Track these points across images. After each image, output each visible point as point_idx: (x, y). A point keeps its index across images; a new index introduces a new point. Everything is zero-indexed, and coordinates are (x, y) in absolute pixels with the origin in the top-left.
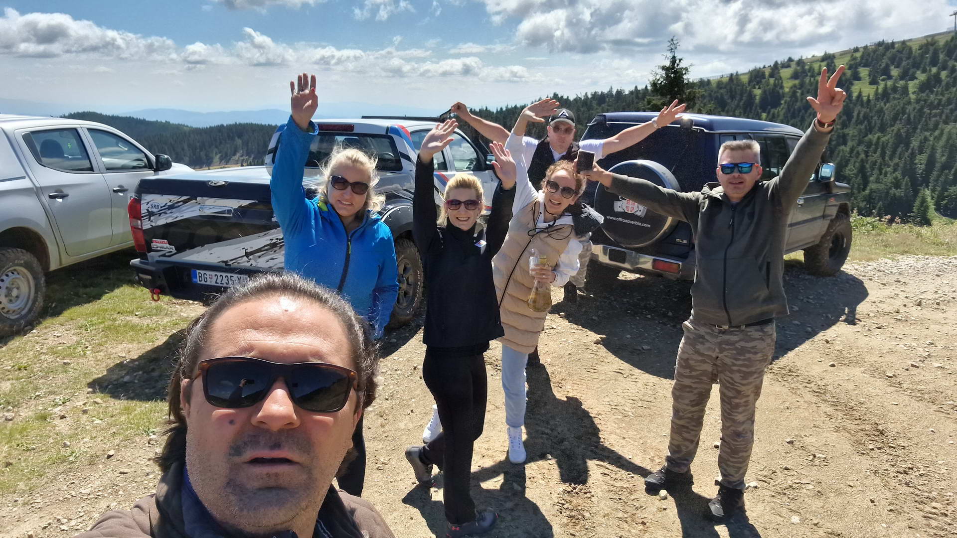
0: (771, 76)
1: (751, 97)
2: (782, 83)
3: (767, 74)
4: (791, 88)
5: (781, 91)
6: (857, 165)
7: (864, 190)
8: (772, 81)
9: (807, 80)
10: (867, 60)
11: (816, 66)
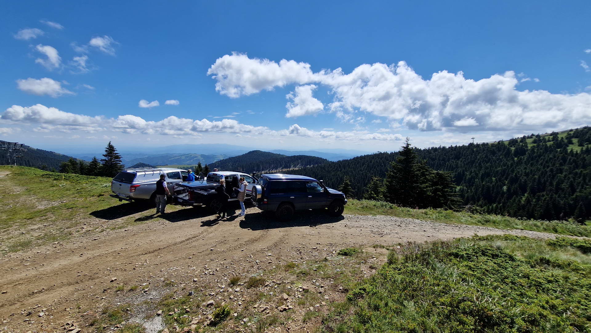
0: (521, 141)
1: (509, 151)
2: (527, 145)
3: (519, 141)
4: (531, 147)
5: (526, 149)
6: (568, 183)
7: (572, 195)
8: (521, 144)
9: (541, 144)
10: (577, 135)
11: (547, 138)
